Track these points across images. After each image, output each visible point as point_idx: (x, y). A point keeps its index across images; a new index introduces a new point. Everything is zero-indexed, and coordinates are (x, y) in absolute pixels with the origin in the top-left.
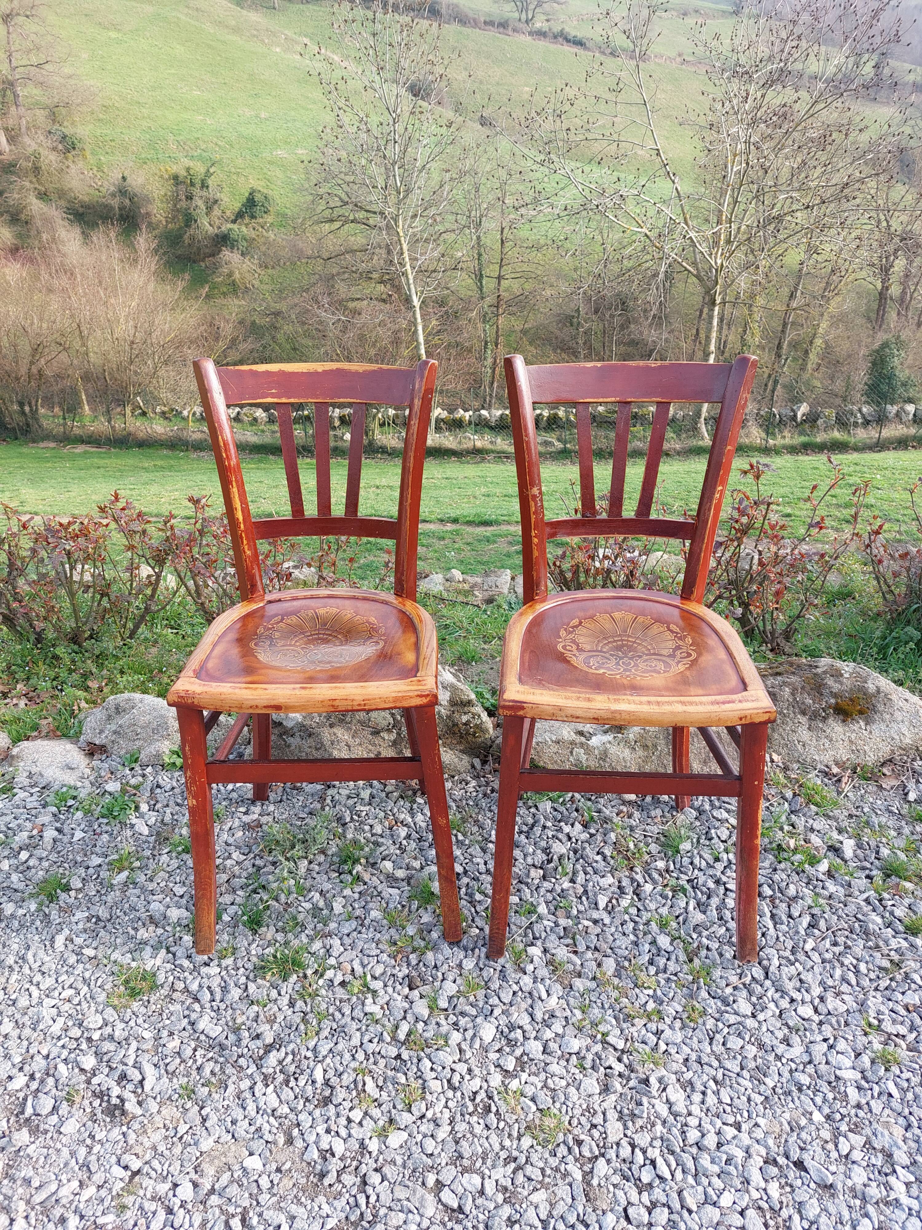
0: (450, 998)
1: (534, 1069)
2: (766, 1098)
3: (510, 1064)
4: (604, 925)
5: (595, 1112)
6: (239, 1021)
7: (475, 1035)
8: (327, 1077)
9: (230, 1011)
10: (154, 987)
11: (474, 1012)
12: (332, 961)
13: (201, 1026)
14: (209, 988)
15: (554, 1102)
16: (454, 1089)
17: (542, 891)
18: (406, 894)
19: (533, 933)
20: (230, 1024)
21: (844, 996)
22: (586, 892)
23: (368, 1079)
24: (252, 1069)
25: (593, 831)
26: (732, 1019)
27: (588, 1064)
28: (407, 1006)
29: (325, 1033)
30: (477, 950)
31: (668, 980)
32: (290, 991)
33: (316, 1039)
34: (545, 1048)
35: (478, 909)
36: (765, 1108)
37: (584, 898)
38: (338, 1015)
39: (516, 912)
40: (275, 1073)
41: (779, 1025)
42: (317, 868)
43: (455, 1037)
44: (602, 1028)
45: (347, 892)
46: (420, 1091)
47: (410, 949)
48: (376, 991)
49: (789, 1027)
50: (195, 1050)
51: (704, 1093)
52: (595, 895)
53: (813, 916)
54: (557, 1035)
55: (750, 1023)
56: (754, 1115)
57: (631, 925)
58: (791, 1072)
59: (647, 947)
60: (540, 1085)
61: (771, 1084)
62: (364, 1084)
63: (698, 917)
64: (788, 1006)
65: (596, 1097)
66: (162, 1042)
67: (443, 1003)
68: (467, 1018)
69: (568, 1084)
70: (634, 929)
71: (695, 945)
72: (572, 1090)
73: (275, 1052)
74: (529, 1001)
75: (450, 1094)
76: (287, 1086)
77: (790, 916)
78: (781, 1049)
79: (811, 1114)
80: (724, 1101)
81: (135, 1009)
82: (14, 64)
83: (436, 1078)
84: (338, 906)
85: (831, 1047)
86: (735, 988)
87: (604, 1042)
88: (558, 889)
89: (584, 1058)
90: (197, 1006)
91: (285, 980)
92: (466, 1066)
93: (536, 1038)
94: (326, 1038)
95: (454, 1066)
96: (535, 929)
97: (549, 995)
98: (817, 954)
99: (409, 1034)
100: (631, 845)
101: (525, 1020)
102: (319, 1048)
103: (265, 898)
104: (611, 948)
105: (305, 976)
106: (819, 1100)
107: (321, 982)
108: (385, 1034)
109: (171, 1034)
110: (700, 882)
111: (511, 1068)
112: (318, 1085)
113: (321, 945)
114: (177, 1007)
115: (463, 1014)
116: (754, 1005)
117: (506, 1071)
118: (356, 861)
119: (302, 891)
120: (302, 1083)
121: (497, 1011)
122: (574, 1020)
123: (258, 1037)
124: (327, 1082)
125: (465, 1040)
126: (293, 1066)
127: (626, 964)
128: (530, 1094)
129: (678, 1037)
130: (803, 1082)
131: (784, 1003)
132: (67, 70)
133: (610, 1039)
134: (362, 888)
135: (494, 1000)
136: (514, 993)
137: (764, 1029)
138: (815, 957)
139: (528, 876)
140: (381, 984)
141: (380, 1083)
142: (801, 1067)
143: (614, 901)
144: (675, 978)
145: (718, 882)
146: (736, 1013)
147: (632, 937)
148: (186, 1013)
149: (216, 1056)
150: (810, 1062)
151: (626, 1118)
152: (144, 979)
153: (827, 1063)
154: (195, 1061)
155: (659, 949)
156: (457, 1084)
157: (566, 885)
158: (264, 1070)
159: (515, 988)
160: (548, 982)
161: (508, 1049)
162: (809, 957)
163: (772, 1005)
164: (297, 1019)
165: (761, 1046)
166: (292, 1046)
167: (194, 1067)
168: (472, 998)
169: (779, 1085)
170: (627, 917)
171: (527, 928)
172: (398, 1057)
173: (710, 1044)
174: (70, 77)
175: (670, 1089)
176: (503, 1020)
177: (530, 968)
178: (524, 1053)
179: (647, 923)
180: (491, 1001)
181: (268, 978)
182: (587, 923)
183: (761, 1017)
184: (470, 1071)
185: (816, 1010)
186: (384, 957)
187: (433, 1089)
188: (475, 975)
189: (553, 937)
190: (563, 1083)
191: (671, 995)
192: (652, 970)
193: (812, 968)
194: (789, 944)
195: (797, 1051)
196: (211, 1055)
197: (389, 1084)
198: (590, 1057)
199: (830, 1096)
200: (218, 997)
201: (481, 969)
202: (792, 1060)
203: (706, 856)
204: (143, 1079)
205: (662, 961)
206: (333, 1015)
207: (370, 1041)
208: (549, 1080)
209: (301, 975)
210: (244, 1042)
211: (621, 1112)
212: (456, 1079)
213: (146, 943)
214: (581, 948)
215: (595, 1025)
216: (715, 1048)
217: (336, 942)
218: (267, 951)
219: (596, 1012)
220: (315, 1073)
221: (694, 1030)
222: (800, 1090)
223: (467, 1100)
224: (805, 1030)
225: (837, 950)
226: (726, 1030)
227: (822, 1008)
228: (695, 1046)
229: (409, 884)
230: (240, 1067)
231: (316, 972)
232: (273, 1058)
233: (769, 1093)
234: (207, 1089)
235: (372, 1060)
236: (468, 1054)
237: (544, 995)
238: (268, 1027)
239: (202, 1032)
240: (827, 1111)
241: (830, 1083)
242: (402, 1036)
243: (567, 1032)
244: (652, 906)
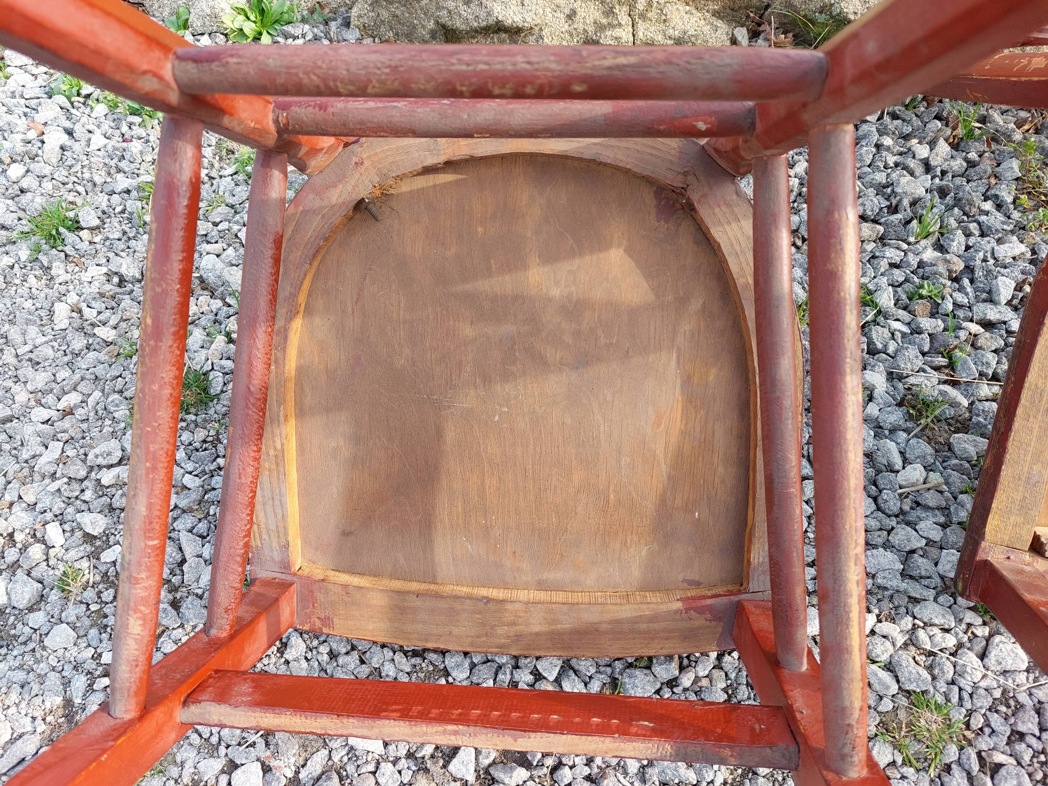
4: (1010, 332)
5: (1021, 708)
19: (870, 345)
22: (969, 269)
25: (973, 155)
37: (966, 282)
52: (989, 276)
65: (1022, 677)
88: (913, 260)
143: (1025, 288)
157: (929, 255)
160: (903, 437)
182: (974, 328)
189: (910, 352)
214: (967, 375)
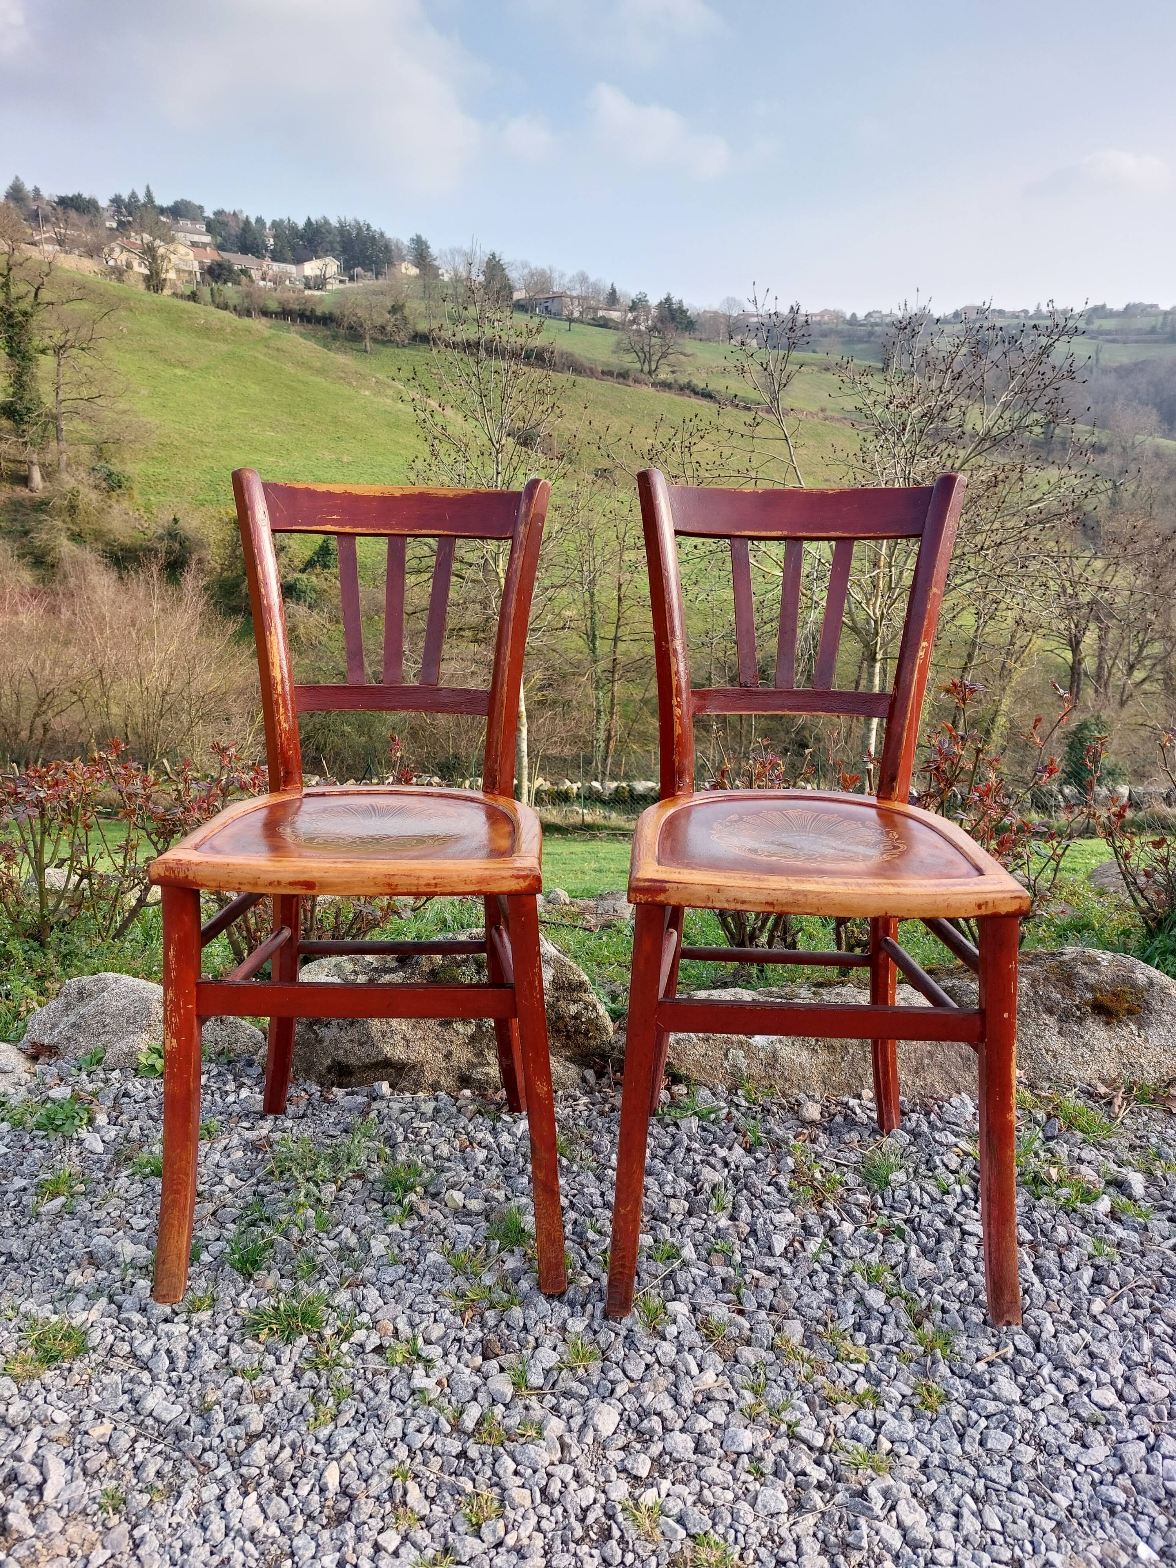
0: (547, 1372)
1: (680, 1474)
2: (1059, 1524)
3: (643, 1467)
4: (784, 1276)
5: (783, 1541)
6: (211, 1398)
7: (585, 1423)
8: (344, 1482)
9: (197, 1385)
10: (82, 1350)
11: (584, 1391)
12: (365, 1318)
13: (149, 1403)
14: (168, 1352)
15: (714, 1524)
16: (552, 1503)
17: (688, 1230)
18: (482, 1233)
19: (676, 1285)
20: (196, 1403)
21: (1162, 1377)
22: (753, 1232)
23: (411, 1485)
24: (225, 1469)
25: (760, 1156)
26: (992, 1407)
27: (768, 1466)
28: (479, 1381)
29: (347, 1417)
30: (589, 1306)
31: (886, 1353)
32: (295, 1358)
33: (331, 1426)
34: (697, 1445)
35: (591, 1251)
36: (1059, 1539)
37: (751, 1240)
38: (368, 1393)
39: (649, 1257)
40: (261, 1475)
41: (1065, 1415)
42: (350, 1197)
43: (556, 1426)
44: (787, 1416)
45: (393, 1228)
46: (496, 1504)
47: (485, 1305)
48: (430, 1361)
49: (1081, 1419)
50: (135, 1440)
51: (957, 1515)
52: (768, 1235)
53: (1097, 1268)
54: (716, 1425)
55: (1019, 1411)
56: (1043, 1548)
57: (825, 1277)
58: (1093, 1483)
59: (850, 1306)
60: (690, 1500)
61: (1065, 1503)
62: (405, 1493)
63: (925, 1267)
64: (1076, 1389)
65: (784, 1517)
66: (82, 1427)
67: (536, 1379)
68: (573, 1401)
69: (737, 1498)
70: (830, 1282)
71: (924, 1304)
72: (744, 1506)
73: (263, 1442)
74: (672, 1377)
75: (545, 1510)
76: (279, 1495)
77: (1062, 1268)
78: (1073, 1451)
79: (1135, 1548)
80: (991, 1526)
81: (47, 1381)
82: (61, 397)
83: (523, 1486)
84: (378, 1246)
85: (1151, 1449)
86: (990, 1364)
87: (793, 1436)
88: (712, 1227)
89: (761, 1459)
90: (145, 1377)
91: (288, 1341)
92: (571, 1469)
93: (682, 1430)
94: (347, 1425)
95: (551, 1469)
96: (678, 1278)
97: (701, 1370)
98: (1111, 1319)
99: (479, 1423)
100: (818, 1175)
101: (665, 1404)
102: (336, 1438)
103: (268, 1232)
104: (795, 1308)
105: (321, 1338)
106: (1144, 1526)
107: (345, 1347)
108: (442, 1420)
109: (99, 1416)
110: (924, 1221)
111: (643, 1472)
112: (330, 1494)
113: (349, 1296)
114: (116, 1377)
115: (567, 1394)
116: (1023, 1388)
117: (636, 1478)
118: (409, 1189)
119: (325, 1226)
120: (303, 1490)
121: (621, 1390)
122: (742, 1404)
123: (238, 1421)
124: (344, 1491)
125: (570, 1431)
126: (292, 1465)
127: (820, 1328)
128: (675, 1511)
129: (909, 1431)
130: (1115, 1499)
131: (1071, 1385)
132: (121, 406)
133: (802, 1431)
134: (416, 1223)
135: (615, 1374)
136: (648, 1367)
137: (1043, 1421)
138: (1109, 1322)
139: (666, 1209)
140: (439, 1351)
141: (432, 1493)
142: (1109, 1477)
143: (797, 1244)
144: (897, 1350)
145: (950, 1222)
146: (996, 1398)
147: (827, 1294)
148: (128, 1386)
149: (168, 1449)
150: (1122, 1471)
151: (834, 1551)
152: (67, 1337)
153: (1150, 1471)
154: (133, 1457)
155: (869, 1310)
156: (557, 1495)
157: (724, 1222)
158: (243, 1470)
159: (650, 1359)
160: (699, 1352)
161: (638, 1446)
162: (1099, 1323)
163: (1051, 1388)
164: (304, 1396)
165: (1041, 1446)
166: (292, 1435)
167: (131, 1465)
168: (581, 1372)
169: (1077, 1503)
170: (817, 1266)
171: (665, 1278)
172: (462, 1454)
173: (961, 1442)
174: (125, 412)
175: (902, 1507)
176: (630, 1403)
177: (672, 1330)
178: (664, 1452)
179: (849, 1275)
180: (611, 1375)
181: (262, 1337)
182: (757, 1273)
183: (1036, 1404)
184: (577, 1476)
185: (1121, 1396)
186: (446, 1314)
187: (518, 1500)
188: (586, 1340)
189: (706, 1290)
190: (730, 1496)
191: (893, 1371)
192: (861, 1338)
193: (1107, 1337)
194: (1067, 1305)
195: (1099, 1452)
196: (159, 1447)
197: (445, 1493)
198: (770, 1458)
199: (1162, 1520)
200: (181, 1364)
201: (595, 1332)
202: (1092, 1467)
203: (929, 1188)
204: (45, 1481)
205: (875, 1326)
206: (361, 1393)
207: (419, 1431)
208: (706, 1492)
209: (315, 1336)
210: (217, 1428)
211: (824, 1542)
212: (555, 1488)
213: (77, 1291)
214: (750, 1306)
215: (776, 1411)
216: (968, 1448)
217: (372, 1293)
218: (264, 1302)
219: (776, 1392)
220: (326, 1474)
221: (933, 1422)
222: (1113, 1513)
223: (572, 1519)
224: (1108, 1423)
225: (1141, 1313)
226: (983, 1423)
227: (1128, 1391)
228: (936, 1442)
229: (487, 1219)
230: (206, 1465)
231: (338, 1333)
232: (260, 1451)
233: (1062, 1514)
234: (146, 1498)
235: (419, 1458)
236: (575, 1452)
237: (695, 1370)
238: (256, 1408)
239: (151, 1415)
240: (1159, 1543)
241: (1158, 1502)
242: (469, 1423)
243: (733, 1421)
244: (855, 1251)
